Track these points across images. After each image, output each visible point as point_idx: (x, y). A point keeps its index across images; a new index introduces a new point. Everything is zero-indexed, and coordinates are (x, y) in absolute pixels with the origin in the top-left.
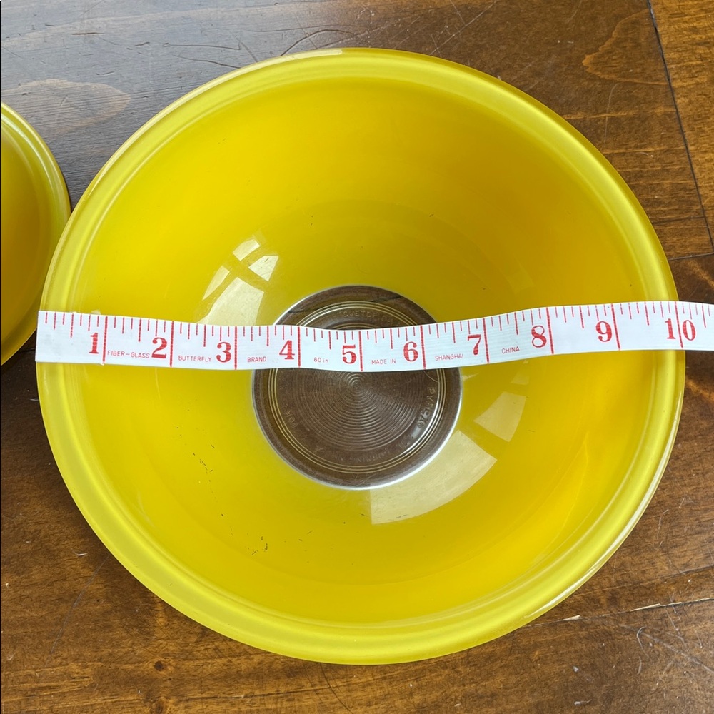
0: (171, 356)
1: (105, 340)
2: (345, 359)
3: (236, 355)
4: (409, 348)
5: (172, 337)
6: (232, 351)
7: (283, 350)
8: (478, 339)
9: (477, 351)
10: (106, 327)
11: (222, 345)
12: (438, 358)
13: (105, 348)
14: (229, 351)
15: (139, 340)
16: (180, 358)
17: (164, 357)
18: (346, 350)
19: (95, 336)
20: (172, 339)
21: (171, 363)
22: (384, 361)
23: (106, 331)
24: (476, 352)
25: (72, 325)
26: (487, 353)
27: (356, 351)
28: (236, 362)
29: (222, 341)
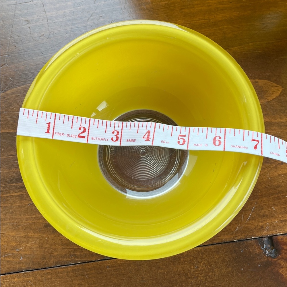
0: (88, 137)
1: (54, 126)
2: (179, 142)
3: (121, 138)
4: (216, 139)
5: (89, 127)
6: (119, 136)
7: (145, 136)
9: (256, 148)
10: (55, 120)
11: (115, 132)
12: (233, 146)
13: (53, 131)
14: (118, 136)
15: (72, 128)
16: (92, 138)
17: (84, 137)
18: (180, 137)
19: (49, 124)
20: (89, 128)
21: (87, 141)
22: (201, 145)
23: (55, 121)
25: (37, 117)
26: (262, 150)
27: (186, 138)
28: (121, 142)
29: (115, 130)
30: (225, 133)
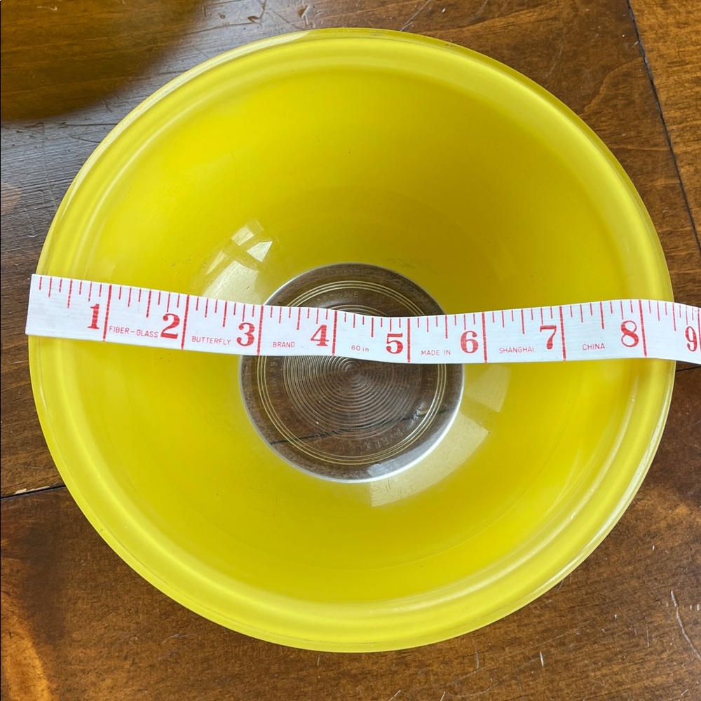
0: (184, 336)
1: (107, 314)
2: (389, 349)
3: (259, 339)
4: (467, 338)
5: (186, 314)
6: (255, 334)
7: (315, 335)
8: (553, 330)
9: (552, 345)
10: (109, 298)
11: (244, 326)
12: (503, 351)
13: (106, 323)
14: (252, 334)
15: (147, 315)
16: (194, 339)
17: (175, 336)
18: (391, 339)
19: (96, 308)
20: (186, 317)
21: (183, 345)
22: (437, 352)
23: (109, 302)
24: (550, 346)
25: (70, 293)
26: (564, 348)
27: (403, 340)
28: (259, 346)
29: (245, 322)
30: (484, 322)
